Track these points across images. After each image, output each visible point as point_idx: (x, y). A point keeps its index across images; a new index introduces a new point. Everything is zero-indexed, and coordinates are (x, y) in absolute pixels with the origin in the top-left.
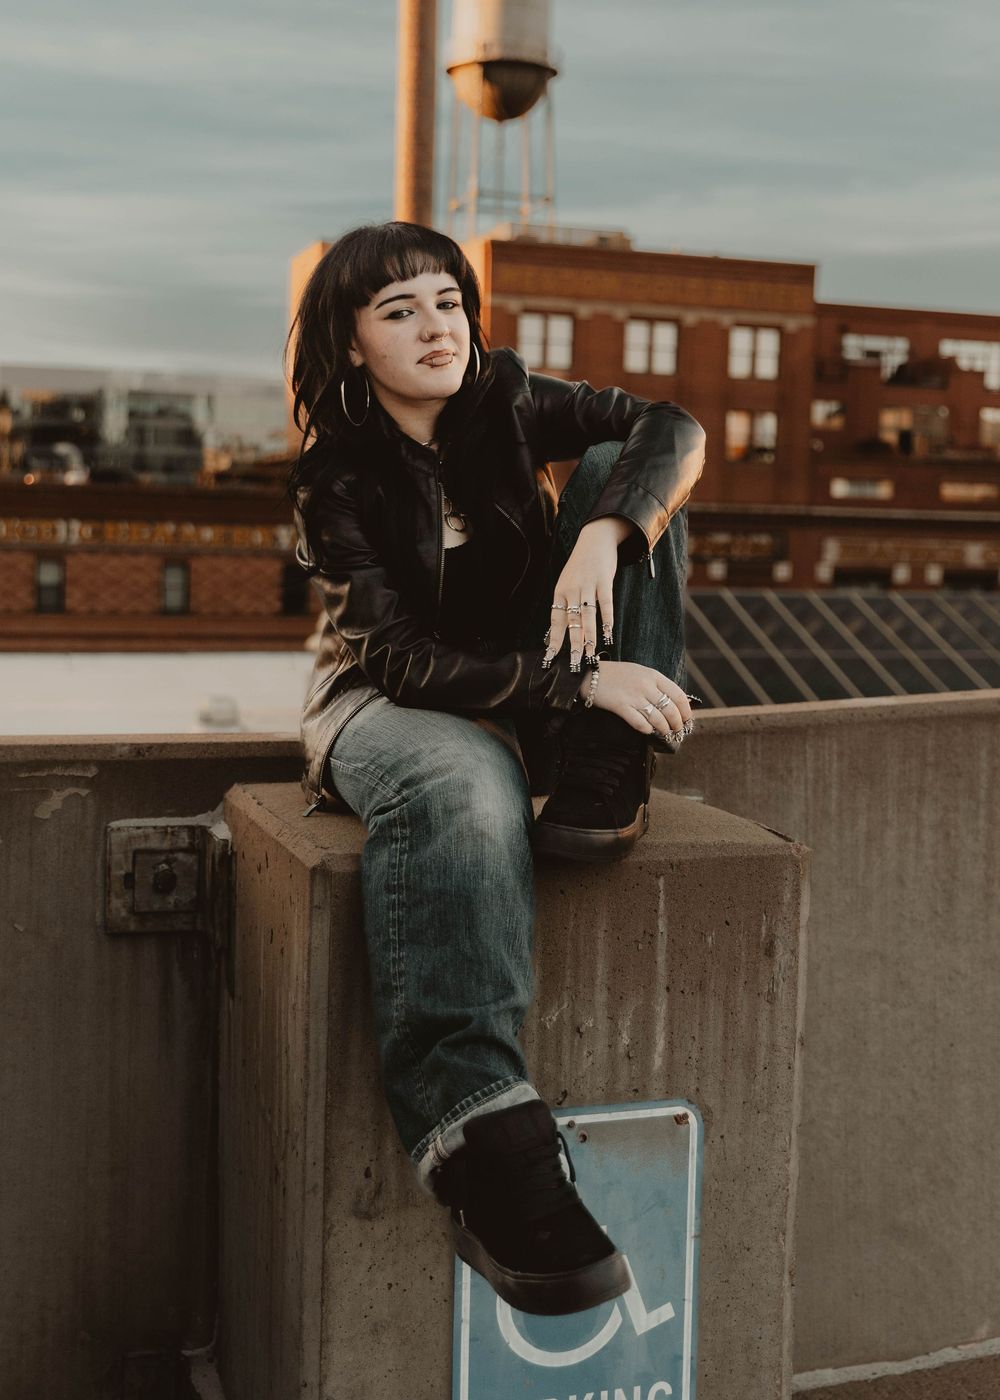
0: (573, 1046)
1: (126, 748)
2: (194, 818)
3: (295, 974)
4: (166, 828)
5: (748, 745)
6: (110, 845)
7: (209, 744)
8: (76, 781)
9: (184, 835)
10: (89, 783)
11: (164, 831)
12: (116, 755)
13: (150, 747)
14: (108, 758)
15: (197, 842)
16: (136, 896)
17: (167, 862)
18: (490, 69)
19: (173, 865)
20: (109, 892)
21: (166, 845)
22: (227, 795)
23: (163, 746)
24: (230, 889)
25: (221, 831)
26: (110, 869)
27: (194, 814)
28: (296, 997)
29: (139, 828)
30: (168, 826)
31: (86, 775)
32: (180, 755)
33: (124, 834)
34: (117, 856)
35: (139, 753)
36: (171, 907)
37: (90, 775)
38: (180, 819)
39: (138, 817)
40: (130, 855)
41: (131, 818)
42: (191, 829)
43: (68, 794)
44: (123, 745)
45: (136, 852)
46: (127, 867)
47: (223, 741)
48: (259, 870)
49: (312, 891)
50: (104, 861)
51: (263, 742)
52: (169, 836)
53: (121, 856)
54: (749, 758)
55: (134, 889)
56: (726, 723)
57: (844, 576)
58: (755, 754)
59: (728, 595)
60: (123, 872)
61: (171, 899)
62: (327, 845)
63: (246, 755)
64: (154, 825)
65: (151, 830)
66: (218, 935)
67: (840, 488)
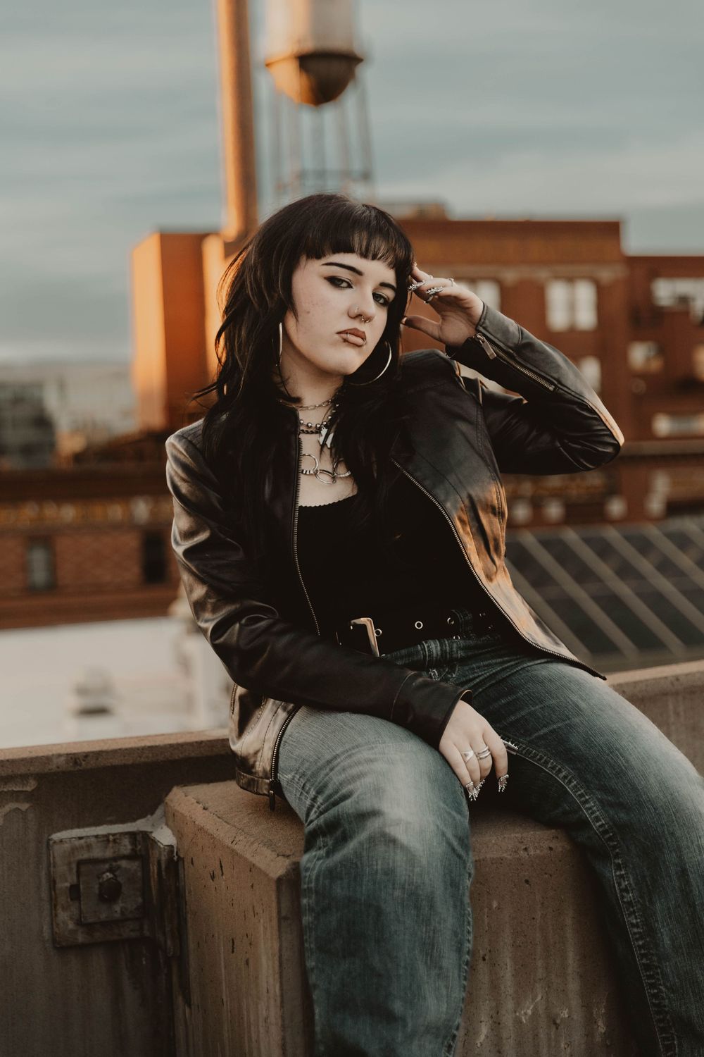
0: (549, 1039)
1: (63, 759)
2: (134, 824)
3: (265, 985)
4: (107, 836)
5: (671, 707)
6: (54, 857)
7: (143, 749)
8: (15, 796)
9: (126, 842)
10: (29, 797)
11: (106, 839)
12: (53, 767)
13: (86, 755)
14: (46, 771)
15: (139, 847)
16: (82, 907)
17: (111, 870)
18: (305, 61)
19: (117, 873)
20: (55, 906)
21: (109, 853)
22: (168, 799)
23: (98, 754)
24: (179, 894)
25: (165, 837)
26: (54, 882)
27: (134, 820)
28: (268, 1008)
29: (80, 838)
30: (109, 834)
31: (25, 789)
32: (116, 761)
33: (67, 846)
34: (61, 868)
35: (76, 763)
36: (117, 916)
37: (29, 789)
38: (121, 825)
39: (79, 827)
40: (74, 866)
41: (72, 828)
42: (132, 835)
43: (8, 810)
44: (60, 755)
45: (80, 863)
46: (72, 879)
47: (157, 744)
48: (213, 877)
49: (279, 903)
50: (49, 874)
51: (196, 742)
52: (111, 845)
53: (65, 868)
54: (672, 719)
55: (80, 900)
56: (647, 686)
57: (675, 508)
58: (677, 714)
59: (571, 536)
60: (68, 885)
61: (117, 908)
62: (288, 852)
63: (181, 756)
64: (95, 834)
65: (93, 839)
66: (169, 943)
67: (663, 425)
